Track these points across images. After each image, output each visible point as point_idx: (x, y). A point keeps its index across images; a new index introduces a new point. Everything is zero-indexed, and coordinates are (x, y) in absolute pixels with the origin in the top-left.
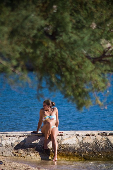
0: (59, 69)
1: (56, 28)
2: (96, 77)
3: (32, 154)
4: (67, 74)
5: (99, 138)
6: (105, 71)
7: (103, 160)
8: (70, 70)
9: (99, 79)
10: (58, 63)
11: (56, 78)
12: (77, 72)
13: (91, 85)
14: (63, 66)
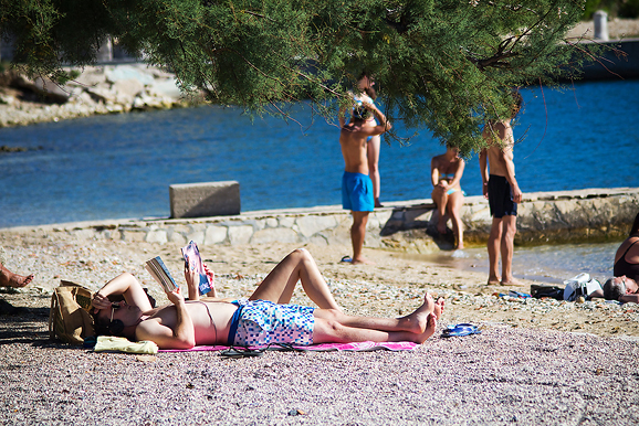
0: (421, 83)
1: (406, 9)
2: (489, 95)
3: (419, 242)
4: (435, 91)
5: (540, 205)
6: (506, 82)
7: (550, 243)
8: (441, 84)
9: (496, 98)
10: (417, 73)
11: (416, 99)
12: (453, 88)
13: (480, 111)
14: (430, 78)
